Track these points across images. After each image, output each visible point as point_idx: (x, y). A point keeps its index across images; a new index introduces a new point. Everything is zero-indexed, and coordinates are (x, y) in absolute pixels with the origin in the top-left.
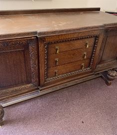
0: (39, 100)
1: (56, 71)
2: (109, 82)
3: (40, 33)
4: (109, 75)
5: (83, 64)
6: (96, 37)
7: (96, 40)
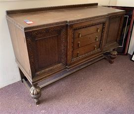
0: (61, 82)
1: (78, 52)
2: (112, 60)
3: (70, 22)
4: (112, 55)
5: (95, 46)
6: (104, 24)
7: (103, 25)
